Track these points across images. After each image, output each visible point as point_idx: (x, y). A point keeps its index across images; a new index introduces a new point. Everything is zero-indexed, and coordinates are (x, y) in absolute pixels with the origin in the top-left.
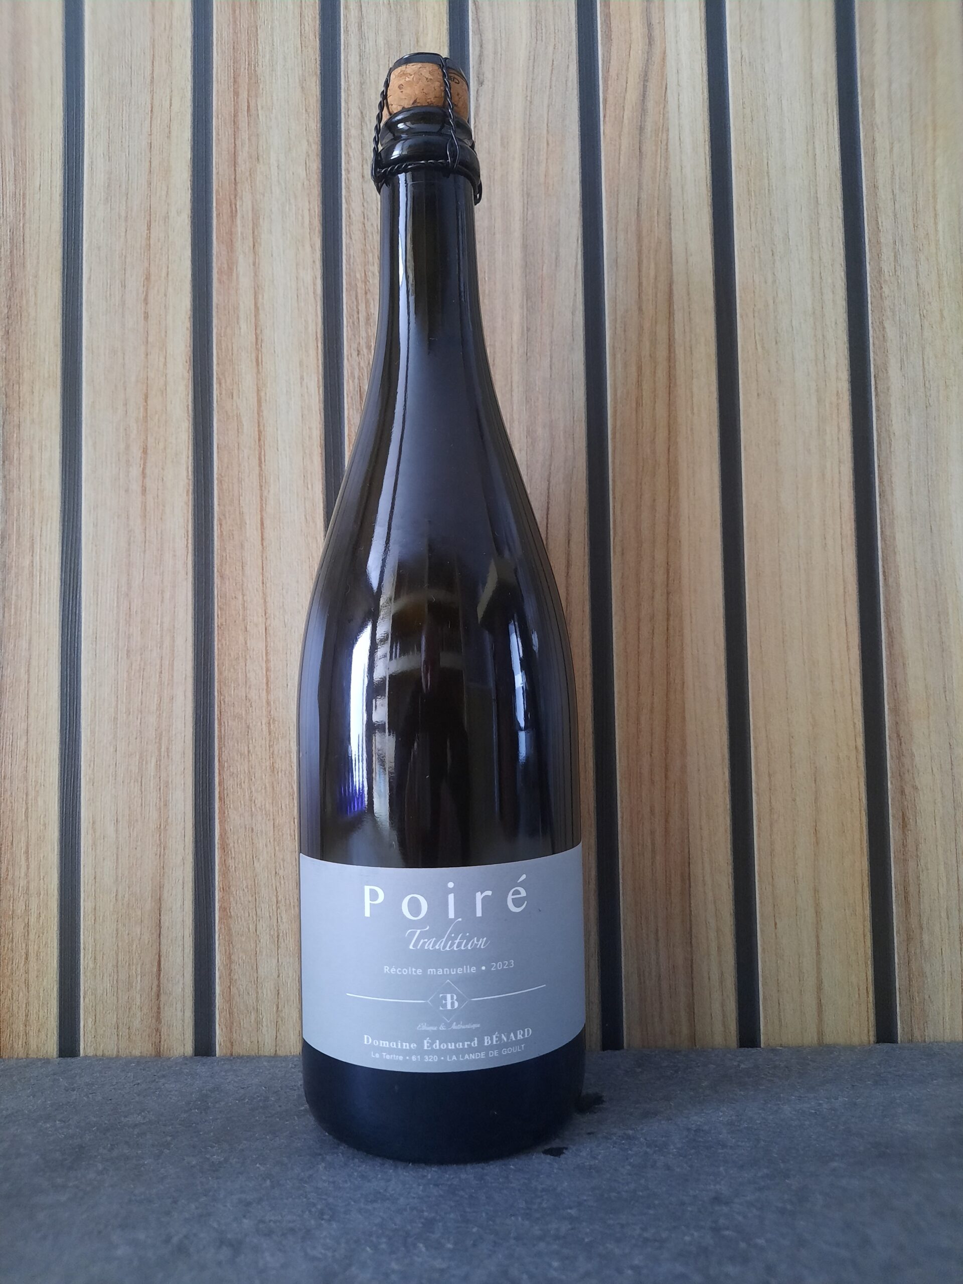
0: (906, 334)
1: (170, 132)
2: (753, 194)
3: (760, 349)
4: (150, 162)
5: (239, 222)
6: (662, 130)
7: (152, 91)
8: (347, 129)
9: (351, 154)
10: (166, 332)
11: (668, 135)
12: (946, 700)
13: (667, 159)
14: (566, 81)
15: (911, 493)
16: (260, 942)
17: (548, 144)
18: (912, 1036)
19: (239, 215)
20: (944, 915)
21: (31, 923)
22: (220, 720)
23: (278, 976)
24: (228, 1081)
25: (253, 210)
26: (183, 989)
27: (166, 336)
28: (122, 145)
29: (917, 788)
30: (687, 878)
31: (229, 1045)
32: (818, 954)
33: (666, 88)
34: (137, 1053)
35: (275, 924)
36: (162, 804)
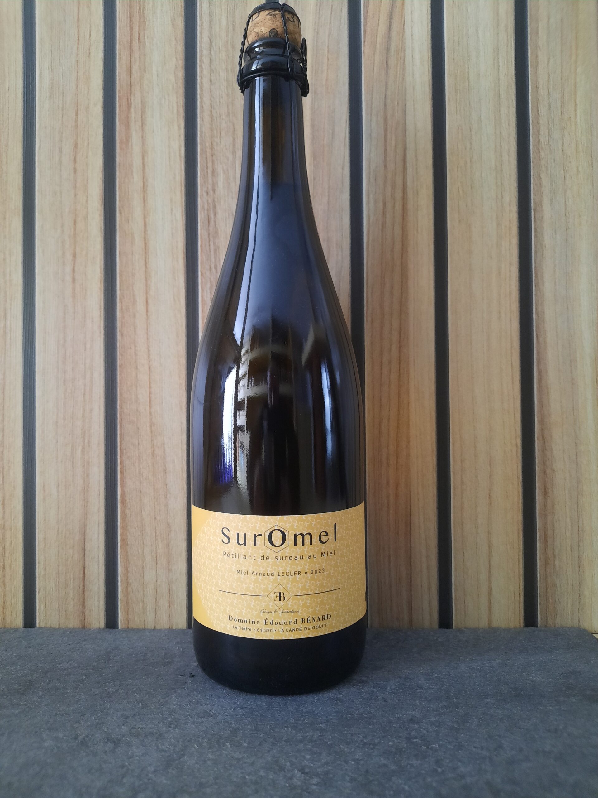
0: (555, 182)
1: (90, 53)
2: (458, 92)
3: (461, 192)
4: (78, 72)
5: (133, 110)
6: (401, 51)
7: (78, 27)
8: (201, 51)
9: (203, 67)
10: (87, 181)
11: (405, 54)
12: (574, 415)
13: (404, 69)
14: (341, 19)
15: (555, 284)
16: (145, 560)
17: (328, 59)
18: (547, 623)
19: (133, 106)
20: (569, 549)
21: (6, 547)
22: (121, 424)
23: (157, 581)
24: (124, 644)
25: (141, 103)
26: (99, 588)
27: (87, 183)
28: (60, 62)
29: (554, 470)
30: (409, 524)
31: (126, 622)
32: (490, 572)
33: (404, 23)
34: (71, 626)
35: (155, 549)
36: (85, 475)
